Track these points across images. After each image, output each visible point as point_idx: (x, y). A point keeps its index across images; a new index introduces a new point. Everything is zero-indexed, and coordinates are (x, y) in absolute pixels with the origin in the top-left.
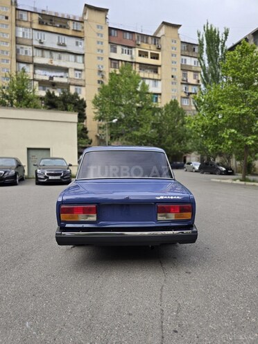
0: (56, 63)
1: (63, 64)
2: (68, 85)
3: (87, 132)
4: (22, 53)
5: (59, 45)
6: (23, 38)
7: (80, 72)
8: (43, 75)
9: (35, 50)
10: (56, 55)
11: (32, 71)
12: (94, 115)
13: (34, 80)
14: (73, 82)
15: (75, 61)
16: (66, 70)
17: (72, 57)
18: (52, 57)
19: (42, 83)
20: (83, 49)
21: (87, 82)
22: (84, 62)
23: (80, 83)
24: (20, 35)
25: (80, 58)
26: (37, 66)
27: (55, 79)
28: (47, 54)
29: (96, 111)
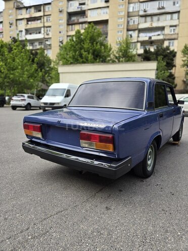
0: (155, 25)
1: (160, 24)
2: (162, 41)
3: (174, 78)
4: (131, 23)
5: (159, 9)
6: (133, 12)
7: (174, 28)
8: (144, 37)
9: (140, 18)
10: (155, 18)
11: (136, 35)
12: (182, 63)
13: (138, 42)
14: (168, 37)
15: (172, 19)
16: (162, 28)
17: (169, 16)
18: (152, 21)
19: (143, 43)
20: (180, 6)
21: (179, 35)
22: (178, 18)
23: (173, 37)
24: (131, 10)
25: (175, 16)
26: (141, 31)
27: (153, 38)
28: (149, 19)
29: (185, 59)
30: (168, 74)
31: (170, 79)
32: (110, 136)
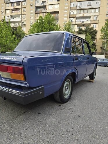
0: (85, 15)
1: (89, 15)
2: (90, 24)
4: (72, 13)
5: (88, 6)
6: (73, 7)
7: (97, 17)
8: (79, 22)
9: (77, 11)
10: (86, 11)
11: (75, 21)
12: (101, 37)
13: (75, 24)
14: (92, 22)
15: (95, 12)
16: (90, 17)
17: (93, 10)
18: (84, 12)
19: (79, 25)
20: (100, 5)
21: (99, 21)
22: (99, 12)
23: (96, 22)
25: (97, 10)
26: (77, 18)
27: (84, 23)
28: (82, 11)
29: (102, 35)
30: (92, 43)
31: (93, 46)
32: (21, 67)
